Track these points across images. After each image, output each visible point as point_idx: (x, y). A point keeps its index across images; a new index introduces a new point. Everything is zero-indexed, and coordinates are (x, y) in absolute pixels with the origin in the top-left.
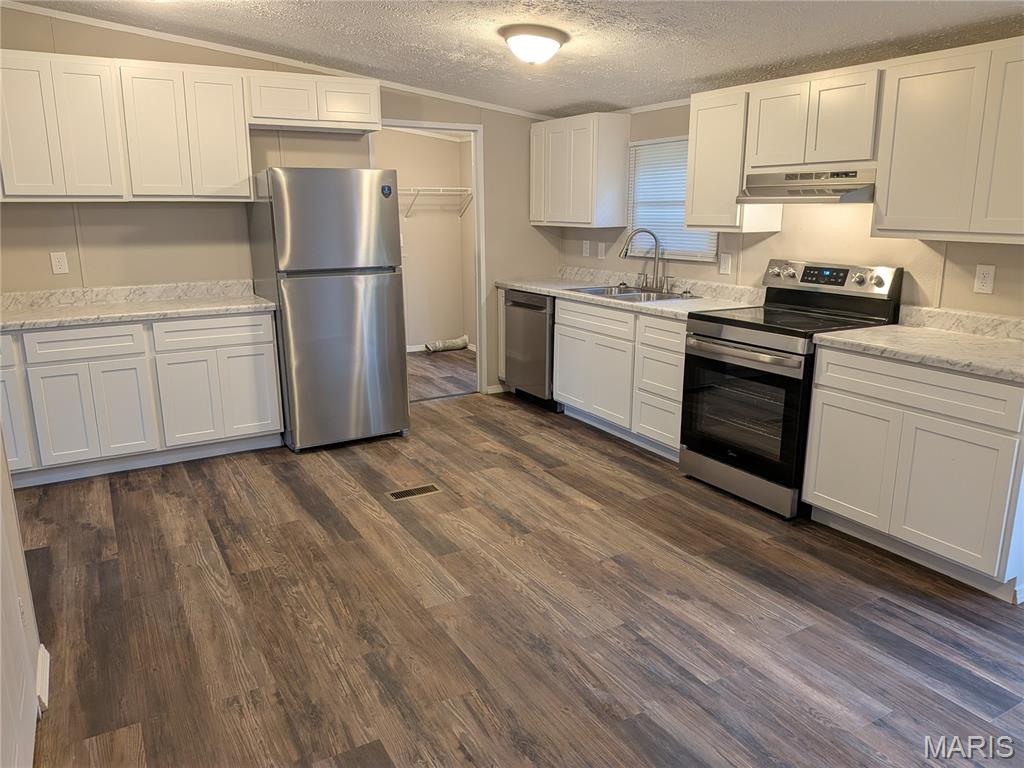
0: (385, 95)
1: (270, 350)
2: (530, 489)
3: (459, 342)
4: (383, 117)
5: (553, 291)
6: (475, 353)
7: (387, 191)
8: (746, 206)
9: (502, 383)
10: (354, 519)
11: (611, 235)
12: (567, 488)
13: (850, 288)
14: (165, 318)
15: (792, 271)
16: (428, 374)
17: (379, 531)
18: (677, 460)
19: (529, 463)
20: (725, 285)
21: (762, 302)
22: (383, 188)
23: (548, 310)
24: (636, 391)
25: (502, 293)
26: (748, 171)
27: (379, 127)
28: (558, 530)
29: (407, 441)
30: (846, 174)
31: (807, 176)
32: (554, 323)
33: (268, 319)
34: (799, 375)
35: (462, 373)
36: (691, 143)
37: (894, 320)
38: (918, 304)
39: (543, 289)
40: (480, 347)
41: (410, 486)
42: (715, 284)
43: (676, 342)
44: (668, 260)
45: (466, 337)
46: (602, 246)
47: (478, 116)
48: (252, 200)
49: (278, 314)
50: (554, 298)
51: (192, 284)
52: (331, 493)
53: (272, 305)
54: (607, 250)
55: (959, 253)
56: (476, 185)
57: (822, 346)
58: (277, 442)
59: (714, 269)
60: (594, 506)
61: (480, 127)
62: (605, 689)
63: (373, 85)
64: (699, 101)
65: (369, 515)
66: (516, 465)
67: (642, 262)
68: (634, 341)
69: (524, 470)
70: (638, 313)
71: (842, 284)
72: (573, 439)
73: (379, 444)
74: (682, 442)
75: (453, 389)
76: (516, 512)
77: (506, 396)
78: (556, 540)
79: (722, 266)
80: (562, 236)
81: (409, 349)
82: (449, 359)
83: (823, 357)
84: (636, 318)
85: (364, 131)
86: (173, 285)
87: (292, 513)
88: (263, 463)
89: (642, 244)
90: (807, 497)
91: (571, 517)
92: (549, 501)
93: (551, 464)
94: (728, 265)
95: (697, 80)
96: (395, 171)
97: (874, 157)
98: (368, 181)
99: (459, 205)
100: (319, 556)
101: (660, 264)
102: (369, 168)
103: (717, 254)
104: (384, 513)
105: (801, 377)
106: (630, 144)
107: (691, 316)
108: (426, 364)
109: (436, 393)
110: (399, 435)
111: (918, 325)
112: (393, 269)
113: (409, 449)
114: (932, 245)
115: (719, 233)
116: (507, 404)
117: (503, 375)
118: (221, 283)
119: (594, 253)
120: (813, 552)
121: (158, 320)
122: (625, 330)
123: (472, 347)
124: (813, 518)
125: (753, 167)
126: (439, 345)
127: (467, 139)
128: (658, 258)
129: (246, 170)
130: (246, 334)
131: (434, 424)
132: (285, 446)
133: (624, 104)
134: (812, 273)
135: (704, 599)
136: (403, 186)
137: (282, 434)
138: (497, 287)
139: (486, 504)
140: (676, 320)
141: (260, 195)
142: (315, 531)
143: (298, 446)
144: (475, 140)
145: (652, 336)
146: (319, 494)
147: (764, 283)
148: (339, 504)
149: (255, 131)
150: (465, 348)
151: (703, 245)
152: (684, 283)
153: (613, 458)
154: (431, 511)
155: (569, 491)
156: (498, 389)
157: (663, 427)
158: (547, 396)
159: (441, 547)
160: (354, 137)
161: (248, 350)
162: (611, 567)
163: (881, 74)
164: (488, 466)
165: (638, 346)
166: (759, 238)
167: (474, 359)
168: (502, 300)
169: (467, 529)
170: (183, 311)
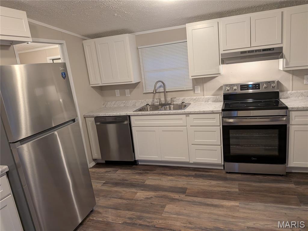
5: (129, 113)
7: (64, 75)
15: (235, 87)
30: (269, 49)
31: (251, 52)
32: (131, 127)
46: (128, 91)
50: (129, 116)
54: (130, 92)
57: (292, 111)
59: (192, 92)
61: (64, 42)
68: (187, 126)
83: (293, 114)
90: (291, 165)
97: (282, 42)
103: (193, 86)
106: (138, 47)
112: (74, 120)
122: (181, 122)
125: (223, 51)
134: (245, 87)
138: (85, 117)
145: (198, 122)
158: (132, 160)
163: (282, 13)
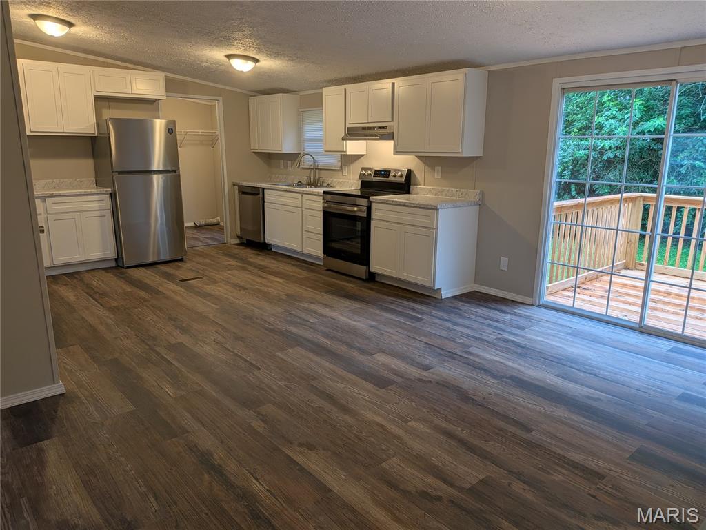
0: (167, 80)
1: (109, 214)
2: (251, 277)
3: (214, 221)
4: (166, 92)
5: (263, 185)
6: (223, 226)
7: (171, 131)
8: (348, 142)
9: (239, 237)
10: (161, 289)
11: (294, 157)
12: (269, 275)
13: (391, 179)
14: (52, 196)
15: (369, 172)
16: (196, 236)
17: (175, 292)
18: (322, 264)
19: (249, 267)
20: (344, 180)
21: (359, 188)
22: (169, 130)
23: (261, 196)
24: (304, 232)
25: (236, 187)
26: (348, 126)
27: (165, 98)
28: (262, 288)
29: (185, 262)
30: (383, 128)
31: (369, 128)
32: (264, 202)
33: (107, 197)
34: (364, 215)
35: (217, 235)
36: (324, 110)
37: (408, 192)
38: (417, 185)
39: (259, 185)
40: (226, 224)
41: (188, 278)
42: (341, 181)
43: (318, 205)
44: (321, 169)
45: (219, 218)
46: (289, 162)
47: (219, 92)
48: (96, 135)
49: (113, 195)
50: (264, 189)
51: (62, 180)
52: (147, 281)
53: (110, 190)
54: (292, 165)
55: (429, 161)
56: (220, 131)
57: (374, 202)
58: (113, 264)
59: (340, 173)
60: (281, 281)
61: (220, 99)
62: (272, 325)
63: (160, 76)
64: (327, 92)
65: (169, 287)
66: (244, 269)
67: (309, 171)
68: (302, 207)
69: (248, 270)
70: (302, 193)
71: (388, 177)
72: (275, 259)
73: (170, 264)
74: (324, 253)
75: (211, 242)
76: (242, 284)
77: (241, 244)
78: (260, 291)
79: (344, 172)
80: (270, 158)
81: (186, 225)
82: (207, 229)
83: (374, 206)
84: (302, 196)
85: (156, 99)
86: (51, 181)
87: (128, 288)
88: (108, 272)
89: (308, 161)
90: (372, 269)
91: (269, 284)
92: (259, 280)
93: (261, 268)
94: (346, 172)
95: (325, 81)
96: (175, 121)
97: (393, 121)
98: (159, 126)
99: (212, 141)
100: (145, 300)
101: (317, 172)
102: (159, 119)
103: (341, 166)
104: (176, 287)
105: (365, 216)
106: (300, 110)
107: (324, 192)
108: (195, 232)
109: (201, 244)
110: (181, 260)
111: (416, 194)
112: (175, 171)
113: (187, 265)
114: (419, 157)
115: (341, 155)
116: (241, 247)
117: (239, 233)
118: (78, 180)
119: (286, 167)
120: (371, 289)
121: (48, 197)
122: (297, 202)
123: (222, 224)
124: (376, 280)
125: (349, 124)
126: (203, 222)
127: (213, 104)
128: (315, 168)
129: (92, 119)
130: (95, 205)
131: (200, 256)
132: (118, 266)
133: (295, 89)
134: (378, 173)
135: (320, 303)
136: (180, 130)
137: (116, 260)
138: (234, 185)
139: (227, 282)
140: (319, 195)
141: (101, 132)
142: (142, 294)
143: (125, 266)
144: (218, 105)
145: (309, 204)
146: (141, 282)
147: (359, 179)
148: (152, 284)
149: (97, 99)
150: (218, 224)
151: (334, 161)
152: (328, 181)
153: (293, 265)
154: (200, 285)
155: (269, 276)
156: (237, 241)
157: (314, 248)
158: (262, 241)
159: (206, 296)
160: (150, 103)
161: (97, 213)
162: (284, 297)
163: (393, 84)
164: (229, 270)
165: (303, 209)
166: (357, 157)
167: (223, 229)
168: (237, 192)
169: (219, 290)
170: (62, 192)
